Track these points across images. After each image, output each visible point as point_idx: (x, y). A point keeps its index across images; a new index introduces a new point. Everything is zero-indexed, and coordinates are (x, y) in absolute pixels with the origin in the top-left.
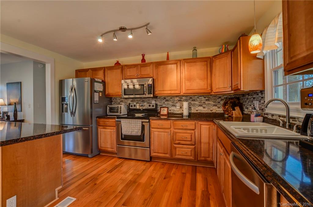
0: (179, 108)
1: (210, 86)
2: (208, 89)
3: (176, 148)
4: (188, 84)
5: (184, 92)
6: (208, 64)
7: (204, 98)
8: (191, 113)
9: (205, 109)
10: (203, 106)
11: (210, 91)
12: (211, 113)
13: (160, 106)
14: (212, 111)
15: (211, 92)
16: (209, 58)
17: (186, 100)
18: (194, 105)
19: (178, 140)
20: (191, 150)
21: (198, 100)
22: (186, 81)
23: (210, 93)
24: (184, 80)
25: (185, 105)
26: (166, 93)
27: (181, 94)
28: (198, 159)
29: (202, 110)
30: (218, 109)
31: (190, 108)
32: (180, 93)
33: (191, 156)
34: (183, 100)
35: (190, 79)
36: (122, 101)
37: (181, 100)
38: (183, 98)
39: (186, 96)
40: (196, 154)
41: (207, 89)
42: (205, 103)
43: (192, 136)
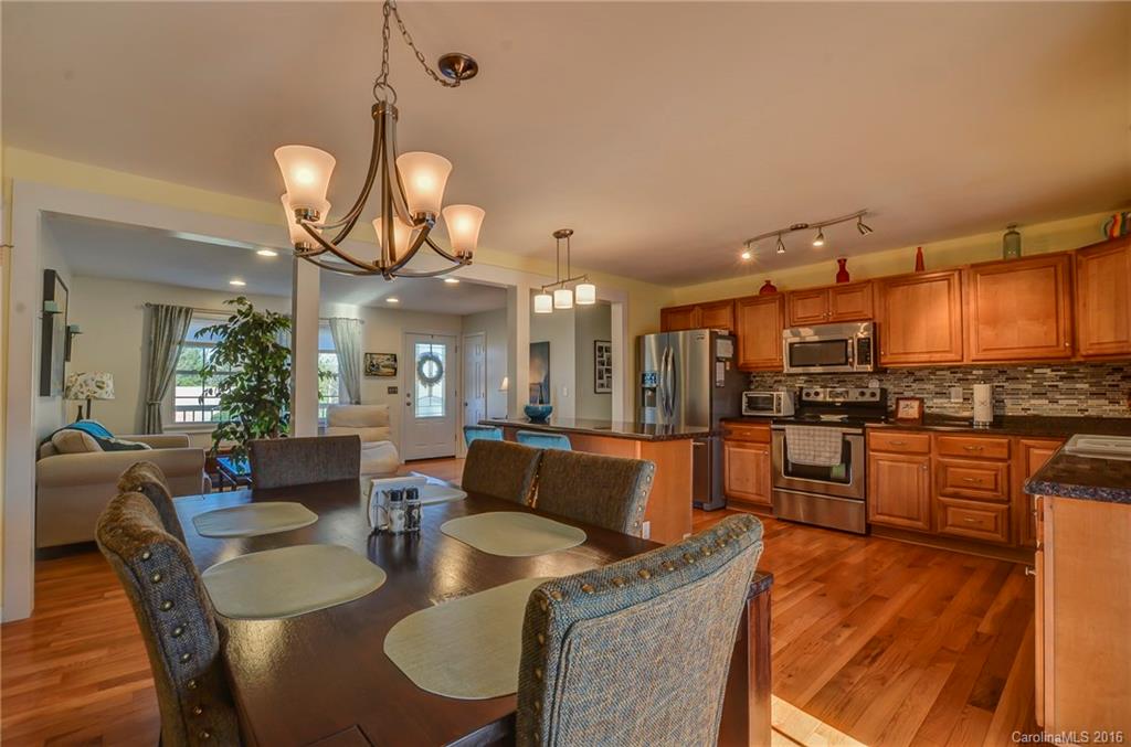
0: (961, 400)
1: (1068, 338)
2: (1062, 347)
3: (945, 507)
4: (988, 333)
5: (974, 356)
6: (1060, 273)
8: (1003, 416)
9: (1054, 406)
10: (1049, 395)
11: (1069, 353)
13: (897, 396)
14: (1086, 413)
15: (1074, 355)
16: (1064, 254)
17: (985, 380)
18: (1015, 393)
19: (952, 486)
20: (996, 517)
22: (981, 326)
23: (1069, 358)
24: (972, 322)
25: (981, 392)
26: (916, 360)
27: (965, 362)
28: (1021, 543)
30: (1111, 407)
31: (997, 402)
32: (962, 360)
33: (996, 531)
34: (973, 379)
35: (993, 320)
36: (780, 381)
37: (968, 380)
38: (974, 372)
39: (985, 368)
40: (1014, 527)
41: (1058, 345)
43: (999, 478)
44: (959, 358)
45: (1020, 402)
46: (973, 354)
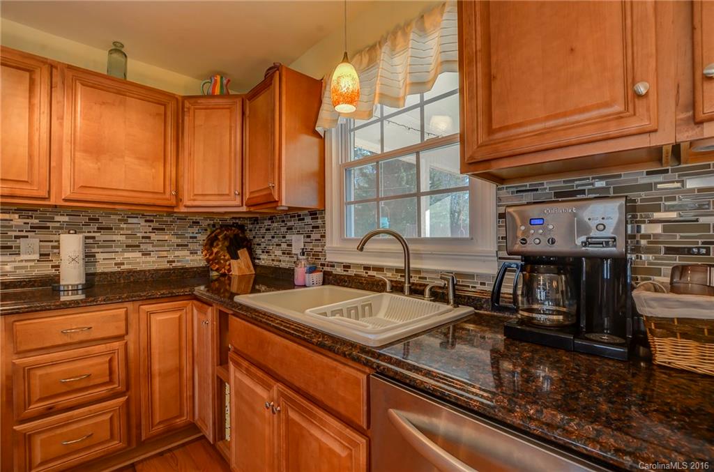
0: (37, 257)
1: (173, 187)
2: (167, 195)
4: (88, 165)
5: (67, 192)
6: (169, 113)
7: (146, 221)
8: (94, 274)
9: (148, 259)
10: (143, 247)
11: (173, 202)
12: (170, 269)
15: (177, 206)
16: (172, 96)
17: (72, 228)
18: (107, 245)
21: (123, 229)
22: (78, 154)
23: (173, 207)
24: (66, 147)
25: (71, 245)
27: (52, 202)
29: (139, 263)
31: (89, 257)
32: (48, 198)
34: (54, 228)
35: (96, 149)
37: (48, 228)
38: (57, 218)
39: (73, 212)
41: (164, 192)
42: (149, 238)
44: (44, 194)
45: (113, 255)
46: (65, 189)
